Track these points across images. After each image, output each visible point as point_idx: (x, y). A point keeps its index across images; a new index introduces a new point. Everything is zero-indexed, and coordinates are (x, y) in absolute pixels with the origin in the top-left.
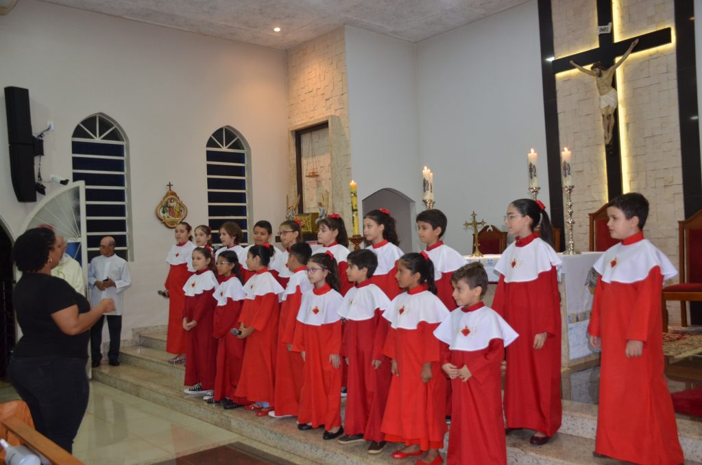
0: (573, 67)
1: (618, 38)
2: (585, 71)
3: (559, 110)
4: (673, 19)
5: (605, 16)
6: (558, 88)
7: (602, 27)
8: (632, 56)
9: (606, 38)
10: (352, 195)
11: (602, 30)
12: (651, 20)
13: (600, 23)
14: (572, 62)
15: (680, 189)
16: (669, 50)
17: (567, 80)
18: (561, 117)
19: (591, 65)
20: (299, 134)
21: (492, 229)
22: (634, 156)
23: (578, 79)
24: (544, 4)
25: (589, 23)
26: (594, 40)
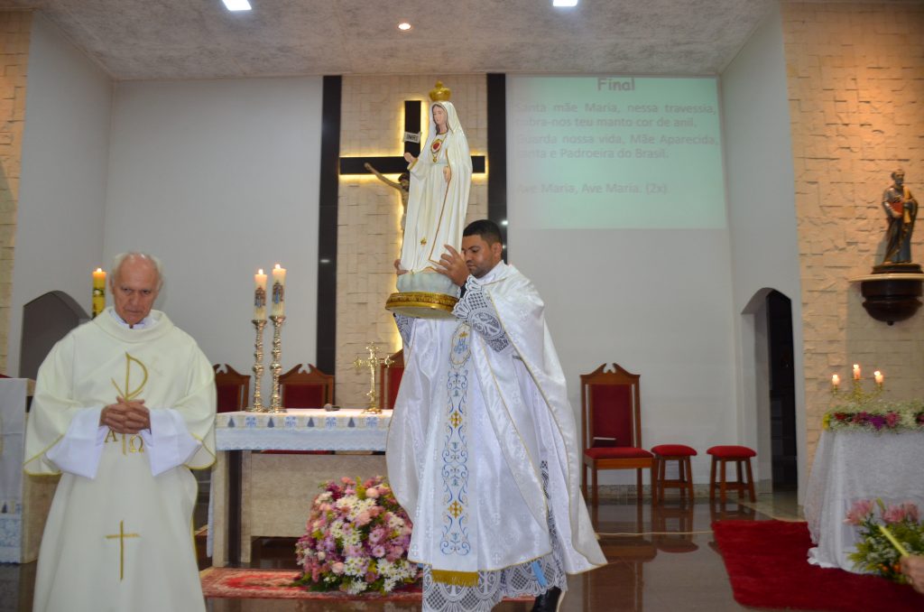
0: (368, 172)
2: (385, 180)
3: (340, 222)
4: (485, 149)
5: (413, 124)
6: (341, 192)
7: (411, 134)
9: (412, 148)
10: (98, 292)
11: (410, 137)
13: (408, 129)
14: (367, 165)
16: (481, 181)
17: (356, 186)
18: (341, 231)
19: (398, 175)
21: (225, 371)
23: (369, 188)
24: (332, 88)
25: (389, 125)
26: (394, 147)
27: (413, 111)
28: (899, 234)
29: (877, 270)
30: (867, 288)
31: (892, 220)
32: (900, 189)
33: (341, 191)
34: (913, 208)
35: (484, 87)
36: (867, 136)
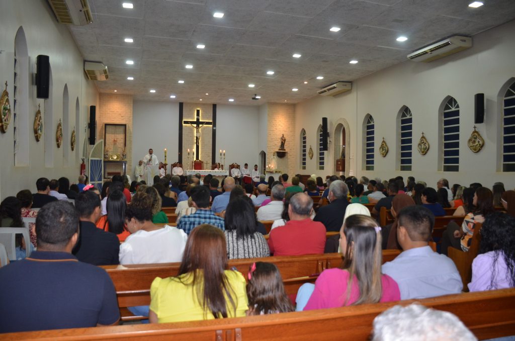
0: (189, 124)
1: (200, 121)
3: (183, 134)
4: (212, 120)
5: (198, 114)
8: (204, 125)
9: (198, 119)
11: (197, 117)
12: (208, 119)
14: (189, 122)
15: (211, 158)
16: (211, 127)
17: (186, 126)
18: (183, 136)
20: (106, 125)
22: (202, 149)
23: (189, 127)
24: (181, 105)
25: (193, 114)
26: (194, 118)
27: (198, 111)
28: (283, 145)
29: (280, 150)
30: (277, 152)
31: (282, 142)
32: (283, 137)
33: (183, 127)
34: (285, 140)
35: (212, 107)
36: (280, 127)
